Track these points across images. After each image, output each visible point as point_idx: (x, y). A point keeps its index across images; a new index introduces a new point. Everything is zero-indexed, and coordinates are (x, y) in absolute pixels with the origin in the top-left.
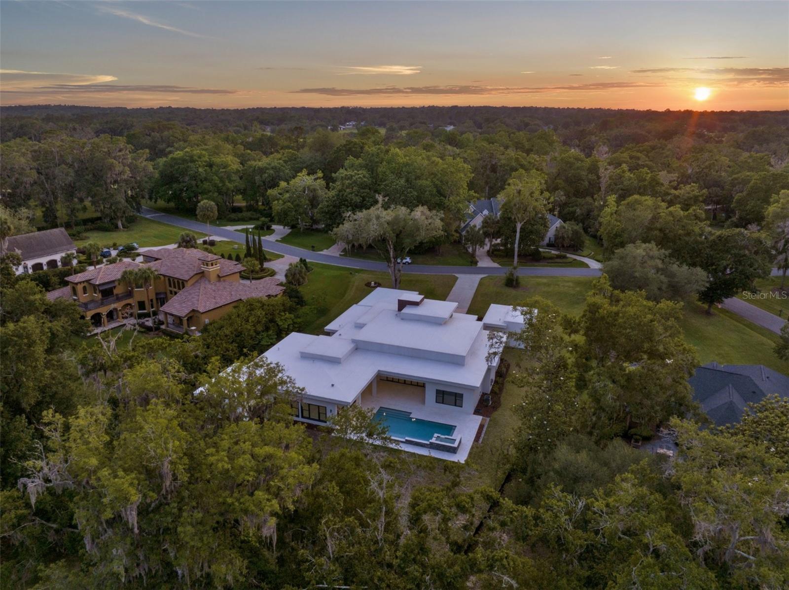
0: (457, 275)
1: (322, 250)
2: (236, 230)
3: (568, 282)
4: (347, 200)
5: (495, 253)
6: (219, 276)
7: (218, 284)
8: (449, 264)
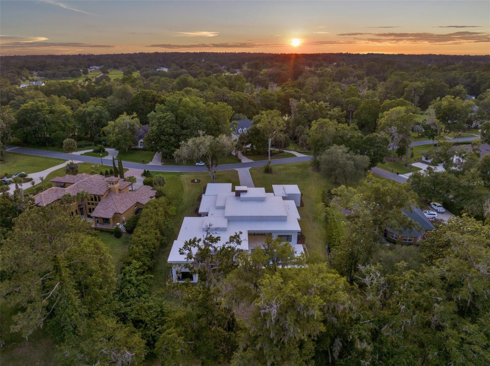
0: (236, 169)
1: (148, 163)
2: (82, 155)
3: (293, 166)
4: (165, 132)
5: (247, 153)
6: (120, 190)
7: (121, 194)
8: (226, 163)
